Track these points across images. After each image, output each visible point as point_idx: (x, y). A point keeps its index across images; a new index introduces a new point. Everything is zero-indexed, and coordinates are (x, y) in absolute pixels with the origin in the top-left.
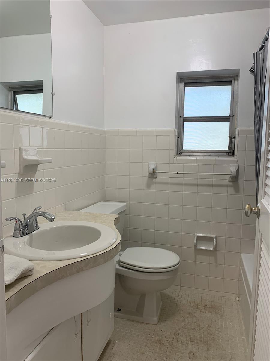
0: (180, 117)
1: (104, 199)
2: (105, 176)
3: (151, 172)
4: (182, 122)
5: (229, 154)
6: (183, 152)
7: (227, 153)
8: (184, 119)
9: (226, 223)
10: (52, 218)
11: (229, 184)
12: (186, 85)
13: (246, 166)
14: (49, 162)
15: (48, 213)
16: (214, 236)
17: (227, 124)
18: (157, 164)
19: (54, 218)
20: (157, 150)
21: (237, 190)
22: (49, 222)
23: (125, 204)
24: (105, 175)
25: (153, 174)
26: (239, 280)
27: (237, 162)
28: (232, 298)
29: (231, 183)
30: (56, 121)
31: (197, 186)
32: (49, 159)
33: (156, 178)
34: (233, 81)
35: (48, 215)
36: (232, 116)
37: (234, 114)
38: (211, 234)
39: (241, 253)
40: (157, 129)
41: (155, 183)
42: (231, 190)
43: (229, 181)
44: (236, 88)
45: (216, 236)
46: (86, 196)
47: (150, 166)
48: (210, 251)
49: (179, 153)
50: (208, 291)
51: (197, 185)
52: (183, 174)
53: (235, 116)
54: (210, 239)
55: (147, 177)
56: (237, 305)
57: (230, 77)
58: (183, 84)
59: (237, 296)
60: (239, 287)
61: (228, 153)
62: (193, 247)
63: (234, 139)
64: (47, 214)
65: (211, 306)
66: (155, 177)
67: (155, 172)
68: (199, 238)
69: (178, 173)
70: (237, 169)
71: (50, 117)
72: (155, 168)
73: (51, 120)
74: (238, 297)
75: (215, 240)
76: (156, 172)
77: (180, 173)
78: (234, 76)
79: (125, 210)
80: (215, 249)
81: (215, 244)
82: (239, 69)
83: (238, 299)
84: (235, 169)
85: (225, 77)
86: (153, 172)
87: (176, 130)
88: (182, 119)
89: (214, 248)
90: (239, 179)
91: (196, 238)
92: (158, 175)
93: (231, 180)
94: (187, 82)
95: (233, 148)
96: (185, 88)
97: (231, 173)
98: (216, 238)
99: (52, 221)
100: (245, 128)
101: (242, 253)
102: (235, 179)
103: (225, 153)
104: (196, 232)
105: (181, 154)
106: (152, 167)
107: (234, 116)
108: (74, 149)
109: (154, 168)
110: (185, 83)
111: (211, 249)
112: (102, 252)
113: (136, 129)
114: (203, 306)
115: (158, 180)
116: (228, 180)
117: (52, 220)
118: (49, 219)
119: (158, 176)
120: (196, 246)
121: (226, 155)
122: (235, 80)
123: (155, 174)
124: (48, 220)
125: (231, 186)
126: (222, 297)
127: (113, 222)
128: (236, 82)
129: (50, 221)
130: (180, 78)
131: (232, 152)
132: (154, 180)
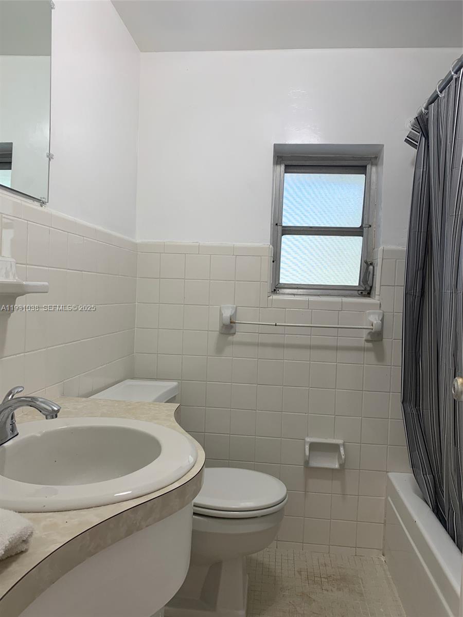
0: (277, 224)
1: (132, 374)
2: (134, 330)
3: (228, 322)
4: (280, 234)
5: (362, 293)
6: (281, 288)
7: (359, 290)
8: (283, 230)
9: (361, 417)
10: (53, 410)
11: (366, 346)
12: (288, 171)
13: (395, 314)
14: (43, 291)
15: (42, 398)
16: (340, 442)
17: (358, 241)
18: (236, 308)
19: (58, 411)
20: (236, 282)
21: (380, 356)
22: (47, 419)
23: (175, 384)
24: (134, 328)
25: (229, 328)
26: (385, 523)
27: (380, 307)
28: (372, 558)
29: (370, 345)
30: (54, 212)
31: (310, 349)
32: (43, 285)
33: (235, 334)
34: (369, 167)
35: (41, 402)
36: (368, 226)
37: (370, 224)
38: (334, 438)
39: (387, 472)
40: (238, 244)
41: (233, 343)
42: (371, 357)
43: (367, 341)
44: (374, 177)
45: (344, 442)
46: (101, 367)
47: (223, 312)
48: (333, 470)
49: (275, 290)
50: (329, 547)
51: (310, 347)
52: (285, 326)
53: (374, 226)
54: (334, 448)
55: (218, 332)
56: (384, 570)
57: (362, 159)
58: (283, 167)
59: (382, 553)
60: (384, 537)
61: (360, 292)
62: (303, 464)
63: (371, 267)
64: (40, 400)
65: (339, 577)
66: (232, 331)
67: (235, 323)
68: (314, 447)
69: (276, 325)
70: (380, 319)
71: (42, 203)
72: (233, 314)
73: (43, 209)
74: (384, 555)
75: (342, 449)
76: (237, 322)
77: (279, 324)
78: (371, 158)
79: (175, 396)
80: (342, 466)
81: (343, 457)
82: (383, 145)
83: (383, 559)
84: (377, 319)
85: (354, 159)
86: (231, 323)
87: (271, 246)
88: (280, 228)
89: (340, 465)
90: (384, 337)
91: (307, 447)
92: (238, 327)
93: (371, 339)
94: (289, 163)
95: (370, 282)
96: (285, 174)
97: (372, 325)
98: (344, 445)
99: (53, 418)
100: (393, 247)
101: (389, 472)
102: (376, 336)
103: (356, 292)
104: (308, 436)
105: (278, 292)
106: (227, 313)
107: (370, 226)
108: (83, 272)
109: (231, 314)
110: (286, 166)
111: (337, 466)
112: (177, 485)
113: (197, 242)
114: (323, 578)
115: (237, 338)
116: (364, 339)
117: (54, 414)
118: (47, 413)
119: (237, 331)
120: (307, 463)
121: (358, 295)
122: (372, 165)
123: (232, 327)
124: (43, 414)
125: (368, 350)
126: (355, 557)
127: (173, 419)
128: (374, 169)
129: (49, 417)
130: (277, 157)
131: (369, 289)
132: (230, 338)
